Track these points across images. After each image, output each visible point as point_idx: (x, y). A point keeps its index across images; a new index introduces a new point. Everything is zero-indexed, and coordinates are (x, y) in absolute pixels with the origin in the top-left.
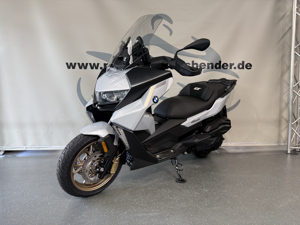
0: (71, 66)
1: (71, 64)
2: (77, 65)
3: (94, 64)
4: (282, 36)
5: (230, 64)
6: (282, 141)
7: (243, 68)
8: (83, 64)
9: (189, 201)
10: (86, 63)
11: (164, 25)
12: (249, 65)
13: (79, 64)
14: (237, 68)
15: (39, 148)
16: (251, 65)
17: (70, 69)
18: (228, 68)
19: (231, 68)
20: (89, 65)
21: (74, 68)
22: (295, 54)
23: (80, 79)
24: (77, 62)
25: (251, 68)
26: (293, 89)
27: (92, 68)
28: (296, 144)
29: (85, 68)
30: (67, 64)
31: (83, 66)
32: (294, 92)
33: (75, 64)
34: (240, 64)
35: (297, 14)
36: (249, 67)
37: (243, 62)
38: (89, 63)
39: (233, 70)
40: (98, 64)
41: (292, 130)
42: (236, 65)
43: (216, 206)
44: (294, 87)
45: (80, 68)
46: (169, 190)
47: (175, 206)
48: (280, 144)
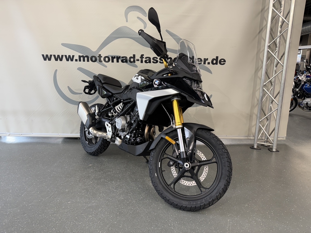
0: (47, 58)
1: (47, 56)
2: (53, 57)
3: (69, 56)
4: (258, 32)
5: (205, 59)
6: (252, 135)
7: (216, 63)
8: (58, 56)
9: (130, 193)
10: (62, 55)
11: (138, 18)
12: (222, 61)
13: (55, 56)
14: (211, 63)
15: (21, 134)
16: (225, 61)
17: (46, 60)
18: (202, 63)
19: (205, 63)
20: (64, 57)
21: (50, 59)
22: (268, 51)
23: (56, 70)
24: (53, 54)
25: (225, 64)
26: (263, 87)
27: (68, 60)
28: (265, 139)
29: (61, 60)
30: (43, 55)
31: (59, 58)
32: (264, 90)
33: (51, 56)
34: (213, 60)
35: (273, 9)
36: (222, 63)
37: (217, 57)
38: (64, 54)
39: (206, 65)
40: (73, 56)
41: (260, 126)
42: (210, 61)
43: (149, 200)
44: (264, 85)
45: (56, 60)
46: (119, 182)
47: (114, 198)
48: (250, 138)
